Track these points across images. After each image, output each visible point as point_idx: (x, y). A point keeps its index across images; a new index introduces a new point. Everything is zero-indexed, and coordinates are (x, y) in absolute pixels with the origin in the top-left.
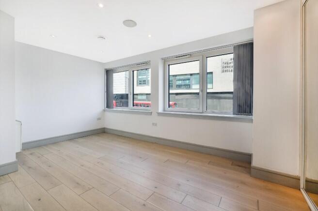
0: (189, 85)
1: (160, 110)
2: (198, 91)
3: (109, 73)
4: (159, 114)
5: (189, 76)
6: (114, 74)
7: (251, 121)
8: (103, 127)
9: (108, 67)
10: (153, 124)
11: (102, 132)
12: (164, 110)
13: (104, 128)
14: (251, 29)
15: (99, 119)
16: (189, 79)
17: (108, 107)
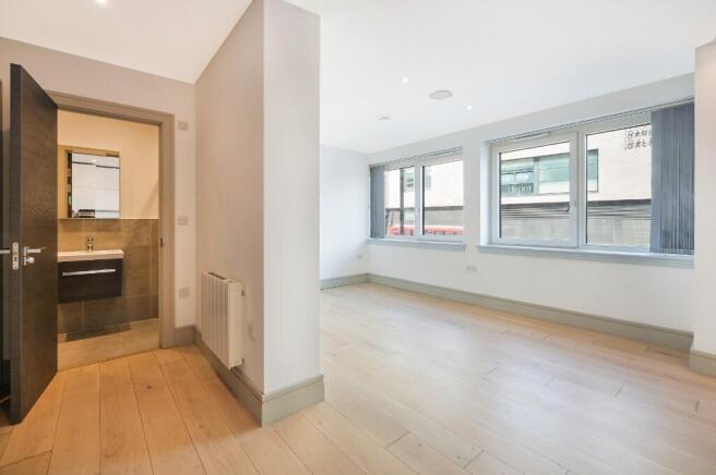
0: (532, 184)
1: (483, 242)
2: (566, 199)
3: (376, 172)
4: (481, 249)
5: (531, 163)
6: (386, 173)
7: (691, 265)
8: (364, 272)
9: (374, 162)
10: (469, 268)
11: (365, 281)
12: (490, 242)
13: (368, 274)
14: (690, 77)
15: (360, 257)
16: (530, 170)
17: (373, 234)
